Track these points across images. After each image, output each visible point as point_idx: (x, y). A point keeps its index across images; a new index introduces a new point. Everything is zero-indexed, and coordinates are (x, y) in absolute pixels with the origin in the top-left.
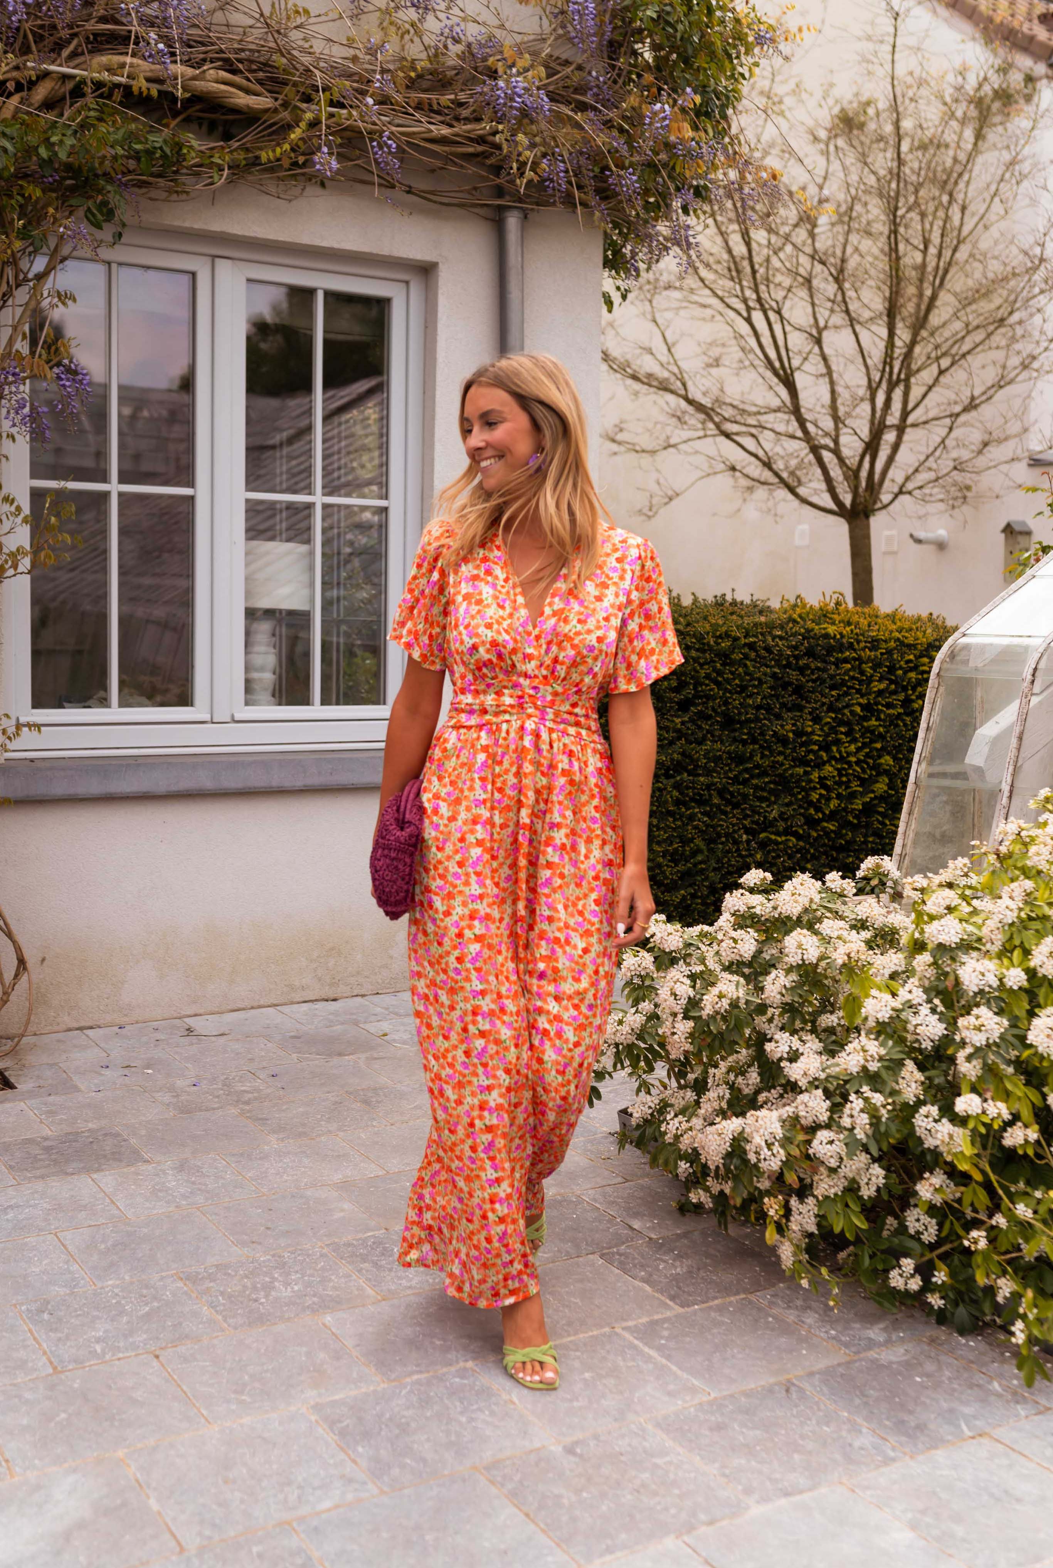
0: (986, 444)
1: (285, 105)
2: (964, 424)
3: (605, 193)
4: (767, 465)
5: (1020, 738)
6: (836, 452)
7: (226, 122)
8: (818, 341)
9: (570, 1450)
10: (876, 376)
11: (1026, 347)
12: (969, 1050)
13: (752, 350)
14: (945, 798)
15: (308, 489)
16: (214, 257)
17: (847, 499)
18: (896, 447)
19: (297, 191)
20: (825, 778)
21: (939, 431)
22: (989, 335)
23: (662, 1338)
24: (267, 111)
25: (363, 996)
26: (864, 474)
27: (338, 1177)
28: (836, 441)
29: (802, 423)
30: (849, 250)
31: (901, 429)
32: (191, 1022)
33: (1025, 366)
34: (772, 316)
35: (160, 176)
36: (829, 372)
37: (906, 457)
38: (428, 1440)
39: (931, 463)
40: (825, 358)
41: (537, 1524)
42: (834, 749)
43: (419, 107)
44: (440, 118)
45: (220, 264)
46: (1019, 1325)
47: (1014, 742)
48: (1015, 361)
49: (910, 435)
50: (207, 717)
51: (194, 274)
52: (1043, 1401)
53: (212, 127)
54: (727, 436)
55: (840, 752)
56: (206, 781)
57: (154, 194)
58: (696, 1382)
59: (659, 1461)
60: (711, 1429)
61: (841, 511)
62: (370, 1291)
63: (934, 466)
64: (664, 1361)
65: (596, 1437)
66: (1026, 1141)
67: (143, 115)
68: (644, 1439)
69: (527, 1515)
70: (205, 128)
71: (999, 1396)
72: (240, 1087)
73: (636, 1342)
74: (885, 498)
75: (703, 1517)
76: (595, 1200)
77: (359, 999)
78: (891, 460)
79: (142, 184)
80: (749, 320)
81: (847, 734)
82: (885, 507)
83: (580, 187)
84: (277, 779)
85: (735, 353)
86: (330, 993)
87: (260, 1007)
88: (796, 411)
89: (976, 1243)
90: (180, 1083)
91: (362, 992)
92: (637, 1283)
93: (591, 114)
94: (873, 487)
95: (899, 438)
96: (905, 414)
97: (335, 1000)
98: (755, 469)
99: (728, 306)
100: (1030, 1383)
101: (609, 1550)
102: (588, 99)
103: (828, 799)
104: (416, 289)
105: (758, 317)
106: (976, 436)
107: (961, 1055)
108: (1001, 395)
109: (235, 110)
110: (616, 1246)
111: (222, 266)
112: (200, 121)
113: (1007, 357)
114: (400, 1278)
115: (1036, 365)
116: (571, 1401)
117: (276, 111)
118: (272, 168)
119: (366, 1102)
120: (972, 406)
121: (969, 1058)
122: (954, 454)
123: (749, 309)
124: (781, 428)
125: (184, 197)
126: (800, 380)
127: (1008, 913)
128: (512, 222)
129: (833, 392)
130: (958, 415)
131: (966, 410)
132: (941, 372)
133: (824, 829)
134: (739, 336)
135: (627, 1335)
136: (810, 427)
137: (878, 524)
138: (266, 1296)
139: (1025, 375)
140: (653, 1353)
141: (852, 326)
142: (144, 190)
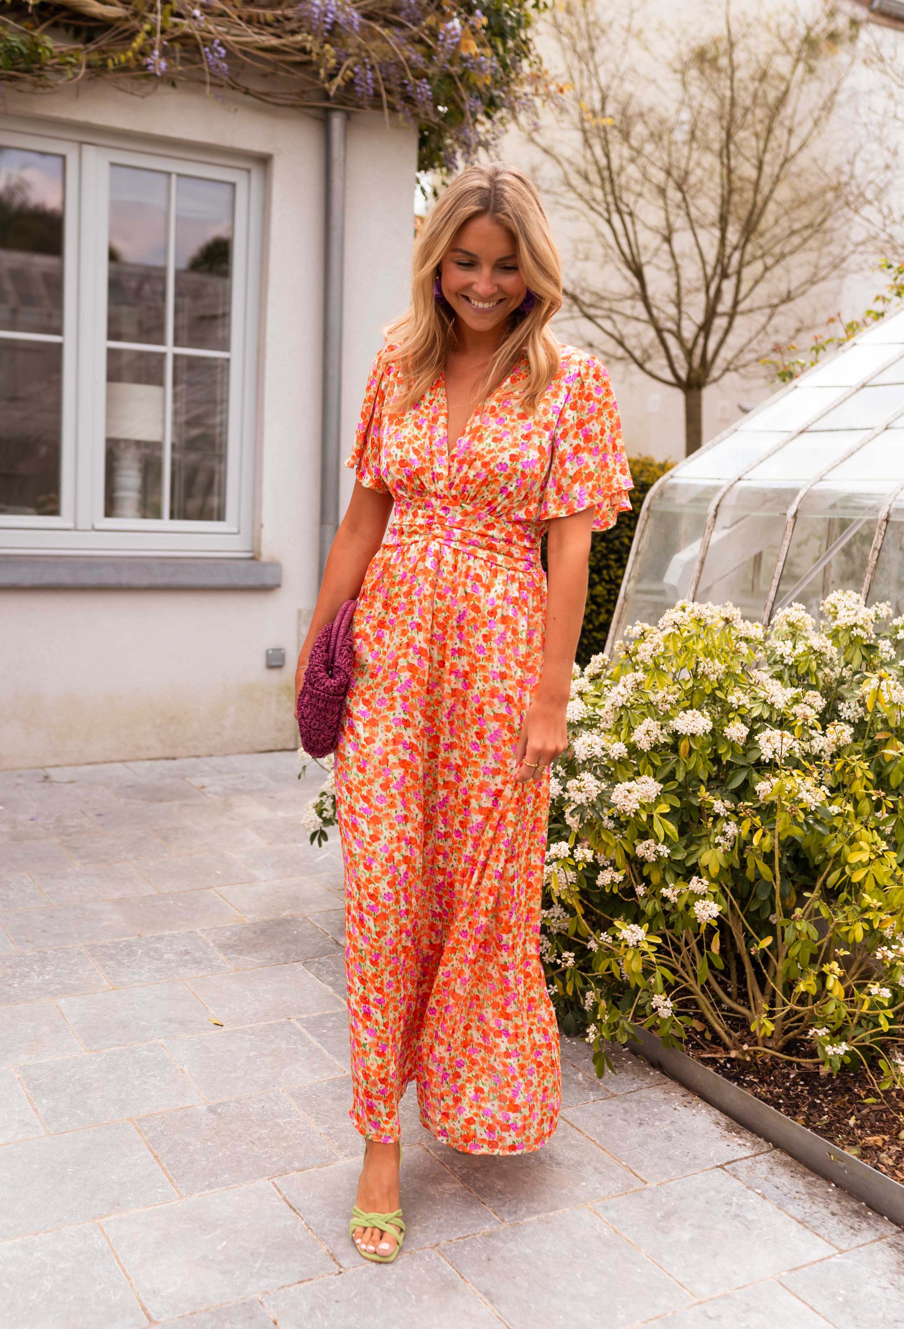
0: (798, 331)
1: (135, 14)
2: (781, 313)
3: (408, 99)
4: (621, 343)
5: (702, 563)
6: (678, 336)
7: (89, 28)
8: (668, 240)
9: (212, 1110)
10: (709, 271)
11: (835, 249)
12: (573, 807)
13: (610, 247)
14: (650, 611)
15: (161, 341)
16: (81, 143)
17: (683, 374)
18: (727, 331)
19: (150, 88)
20: (596, 596)
21: (760, 318)
22: (805, 241)
23: (325, 1028)
24: (119, 19)
25: (198, 757)
26: (698, 351)
27: (117, 895)
28: (679, 325)
29: (648, 307)
30: (692, 164)
31: (732, 315)
32: (50, 771)
33: (835, 266)
34: (627, 219)
35: (28, 71)
36: (677, 268)
37: (733, 341)
38: (102, 1097)
39: (754, 345)
40: (673, 255)
41: (160, 1164)
42: (605, 572)
43: (249, 21)
44: (272, 30)
45: (86, 148)
46: (593, 1028)
47: (697, 566)
48: (824, 262)
49: (738, 320)
50: (70, 525)
51: (63, 157)
52: (613, 1090)
53: (77, 33)
54: (590, 318)
55: (609, 574)
56: (65, 578)
57: (23, 86)
58: (337, 1063)
59: (280, 1121)
60: (333, 1099)
61: (679, 383)
62: (105, 982)
63: (757, 347)
64: (319, 1046)
65: (238, 1101)
66: (613, 883)
67: (16, 21)
68: (277, 1104)
69: (156, 1157)
70: (71, 33)
71: (579, 1084)
72: (69, 823)
73: (303, 1030)
74: (715, 373)
75: (297, 1165)
76: (318, 921)
77: (194, 760)
78: (721, 342)
79: (11, 78)
80: (609, 221)
81: (616, 561)
82: (715, 380)
83: (388, 91)
84: (126, 578)
85: (598, 250)
86: (170, 753)
87: (111, 762)
88: (645, 299)
89: (566, 961)
90: (22, 817)
91: (198, 753)
92: (324, 986)
93: (397, 31)
94: (706, 365)
95: (730, 324)
96: (736, 303)
97: (174, 759)
98: (611, 346)
99: (592, 208)
100: (600, 1074)
101: (210, 1187)
102: (401, 18)
103: (599, 614)
104: (256, 175)
105: (616, 218)
106: (793, 324)
107: (568, 811)
108: (815, 289)
109: (93, 18)
110: (320, 956)
111: (90, 153)
112: (67, 27)
113: (819, 258)
114: (134, 974)
115: (844, 265)
116: (231, 1072)
117: (126, 19)
118: (123, 69)
119: (166, 838)
120: (788, 298)
121: (572, 814)
122: (774, 338)
123: (608, 210)
124: (628, 312)
125: (48, 90)
126: (648, 272)
127: (620, 698)
128: (337, 121)
129: (678, 285)
130: (776, 306)
131: (783, 302)
132: (766, 269)
133: (594, 638)
134: (600, 235)
135: (298, 1025)
136: (655, 312)
137: (708, 394)
138: (19, 983)
139: (835, 273)
140: (313, 1039)
141: (693, 229)
142: (14, 83)
